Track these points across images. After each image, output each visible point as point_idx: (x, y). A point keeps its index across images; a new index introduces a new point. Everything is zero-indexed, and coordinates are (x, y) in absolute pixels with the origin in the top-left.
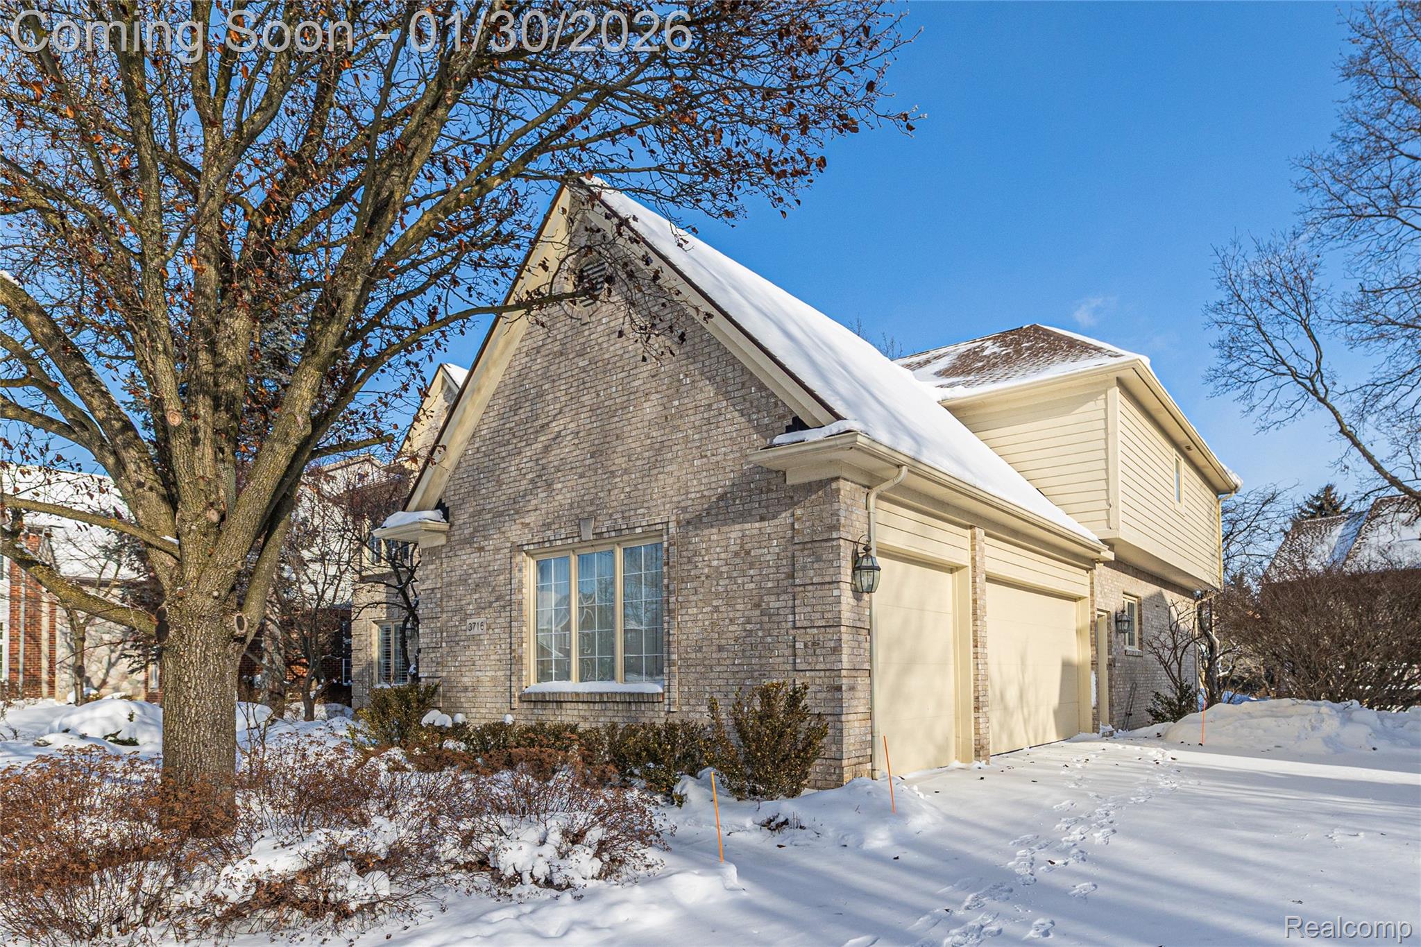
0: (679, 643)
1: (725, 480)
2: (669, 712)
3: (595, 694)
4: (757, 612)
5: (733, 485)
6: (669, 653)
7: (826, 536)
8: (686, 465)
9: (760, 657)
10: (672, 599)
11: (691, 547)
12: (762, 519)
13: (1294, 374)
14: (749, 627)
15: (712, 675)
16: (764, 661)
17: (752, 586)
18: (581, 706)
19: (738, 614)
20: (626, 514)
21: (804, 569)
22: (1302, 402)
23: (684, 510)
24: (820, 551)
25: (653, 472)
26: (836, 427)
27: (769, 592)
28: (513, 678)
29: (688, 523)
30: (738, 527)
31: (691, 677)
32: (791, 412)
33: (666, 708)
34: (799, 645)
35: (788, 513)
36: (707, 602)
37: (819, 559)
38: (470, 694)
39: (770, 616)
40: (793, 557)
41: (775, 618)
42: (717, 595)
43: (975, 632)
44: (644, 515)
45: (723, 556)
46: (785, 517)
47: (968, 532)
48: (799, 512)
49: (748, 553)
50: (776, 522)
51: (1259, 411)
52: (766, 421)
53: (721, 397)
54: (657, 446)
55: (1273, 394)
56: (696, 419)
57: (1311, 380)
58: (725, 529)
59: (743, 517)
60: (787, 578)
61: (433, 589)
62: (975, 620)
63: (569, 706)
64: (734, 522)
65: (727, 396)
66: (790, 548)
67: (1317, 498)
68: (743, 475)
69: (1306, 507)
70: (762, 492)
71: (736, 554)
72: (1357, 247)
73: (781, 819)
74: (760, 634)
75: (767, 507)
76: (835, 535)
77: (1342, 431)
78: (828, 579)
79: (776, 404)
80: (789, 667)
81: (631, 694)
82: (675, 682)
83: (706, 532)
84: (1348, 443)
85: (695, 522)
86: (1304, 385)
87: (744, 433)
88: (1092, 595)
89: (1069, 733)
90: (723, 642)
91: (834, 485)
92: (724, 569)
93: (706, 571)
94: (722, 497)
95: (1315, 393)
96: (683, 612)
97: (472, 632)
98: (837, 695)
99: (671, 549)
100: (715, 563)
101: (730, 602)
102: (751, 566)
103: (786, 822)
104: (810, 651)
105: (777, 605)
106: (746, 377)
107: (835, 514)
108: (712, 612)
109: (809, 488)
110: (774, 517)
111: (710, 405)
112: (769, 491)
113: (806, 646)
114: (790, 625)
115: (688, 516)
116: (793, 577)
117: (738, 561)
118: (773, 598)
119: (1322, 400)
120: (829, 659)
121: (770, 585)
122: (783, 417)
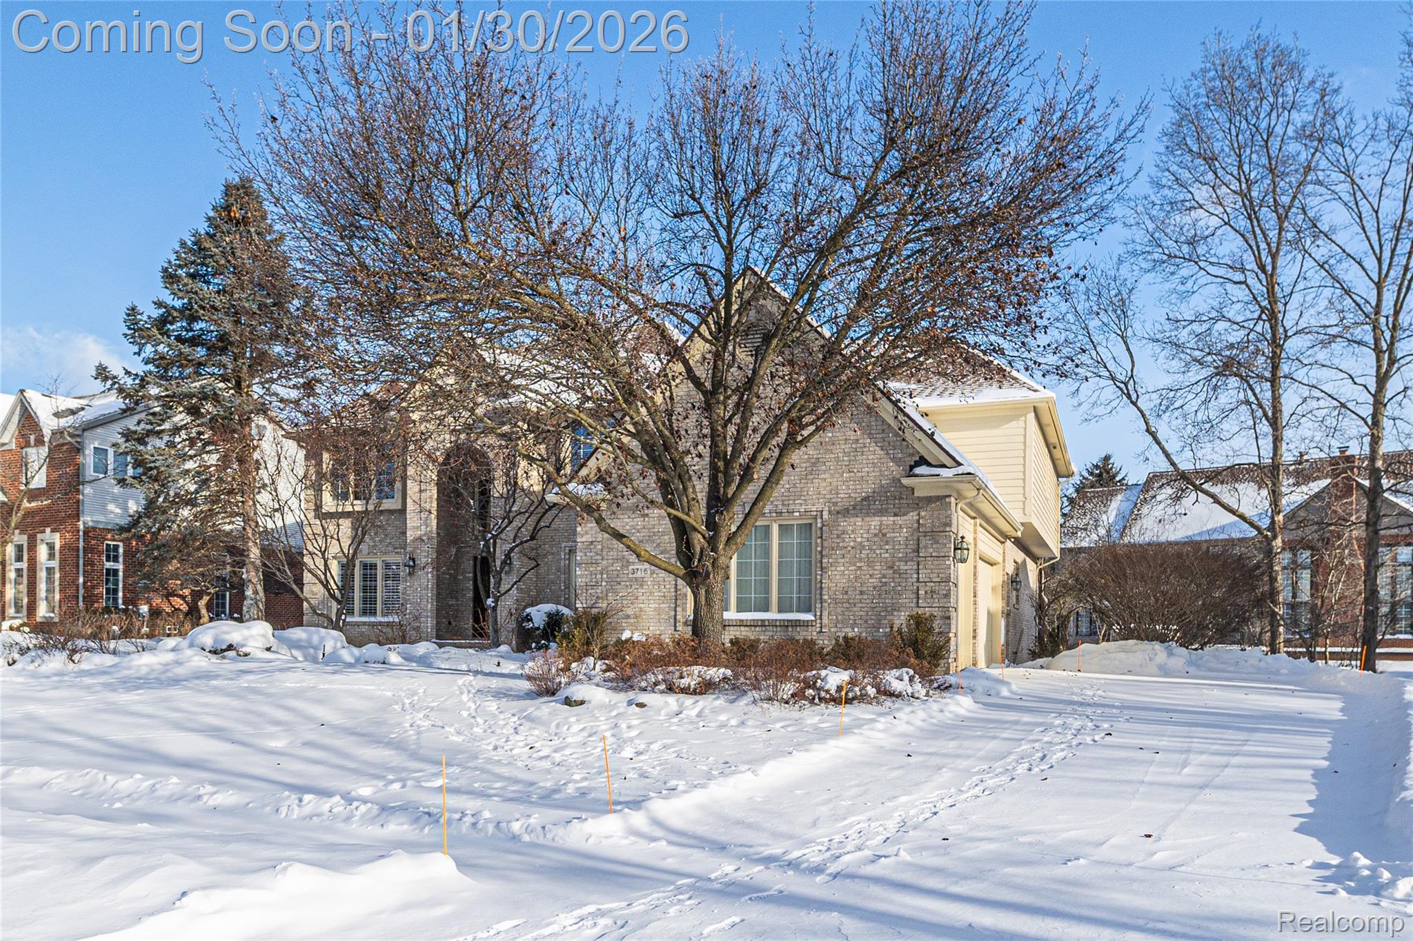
0: (829, 589)
1: (868, 488)
2: (821, 632)
3: (758, 620)
4: (891, 572)
5: (874, 492)
6: (821, 595)
7: (942, 529)
8: (837, 475)
9: (892, 598)
10: (825, 560)
11: (840, 528)
12: (895, 515)
13: (1113, 378)
14: (884, 580)
15: (855, 609)
16: (894, 601)
17: (887, 555)
18: (742, 628)
19: (876, 572)
20: (786, 502)
21: (926, 547)
22: (1118, 401)
23: (835, 504)
24: (937, 538)
25: (809, 477)
26: (960, 470)
27: (900, 560)
28: (679, 609)
29: (838, 513)
30: (877, 518)
31: (839, 610)
32: (919, 453)
33: (818, 630)
34: (922, 592)
35: (916, 513)
36: (852, 564)
37: (937, 542)
38: (632, 621)
39: (900, 574)
40: (918, 540)
41: (904, 576)
42: (860, 560)
43: (975, 587)
44: (801, 504)
45: (865, 535)
46: (913, 516)
47: (972, 521)
48: (923, 514)
49: (884, 535)
50: (905, 518)
51: (1085, 407)
52: (900, 455)
53: (866, 436)
54: (813, 461)
55: (1097, 393)
56: (847, 447)
57: (1126, 384)
58: (867, 519)
59: (881, 512)
60: (914, 551)
61: (592, 542)
62: (975, 579)
63: (732, 628)
64: (874, 515)
65: (870, 436)
66: (916, 534)
67: (1097, 467)
68: (882, 486)
69: (1086, 475)
70: (895, 498)
71: (876, 535)
72: (1167, 286)
73: (947, 685)
74: (892, 584)
75: (899, 508)
76: (948, 529)
77: (1148, 430)
78: (942, 554)
79: (908, 447)
80: (913, 605)
81: (788, 621)
82: (825, 614)
83: (852, 520)
84: (1150, 438)
85: (845, 513)
86: (1121, 389)
87: (883, 461)
88: (1004, 561)
89: (1013, 657)
90: (865, 589)
91: (947, 500)
92: (866, 544)
93: (852, 544)
94: (864, 499)
95: (1129, 396)
96: (833, 569)
97: (635, 575)
98: (947, 621)
99: (824, 528)
100: (859, 540)
101: (870, 563)
102: (887, 543)
103: (950, 686)
104: (929, 596)
105: (906, 568)
106: (885, 427)
107: (949, 516)
108: (856, 570)
109: (929, 500)
110: (904, 515)
111: (857, 440)
112: (901, 498)
113: (926, 592)
114: (915, 580)
115: (837, 508)
116: (918, 552)
117: (876, 539)
118: (902, 563)
119: (1134, 404)
120: (941, 601)
121: (900, 555)
122: (913, 455)
